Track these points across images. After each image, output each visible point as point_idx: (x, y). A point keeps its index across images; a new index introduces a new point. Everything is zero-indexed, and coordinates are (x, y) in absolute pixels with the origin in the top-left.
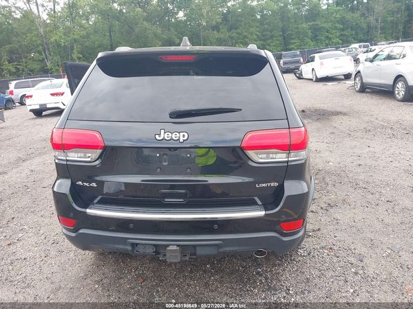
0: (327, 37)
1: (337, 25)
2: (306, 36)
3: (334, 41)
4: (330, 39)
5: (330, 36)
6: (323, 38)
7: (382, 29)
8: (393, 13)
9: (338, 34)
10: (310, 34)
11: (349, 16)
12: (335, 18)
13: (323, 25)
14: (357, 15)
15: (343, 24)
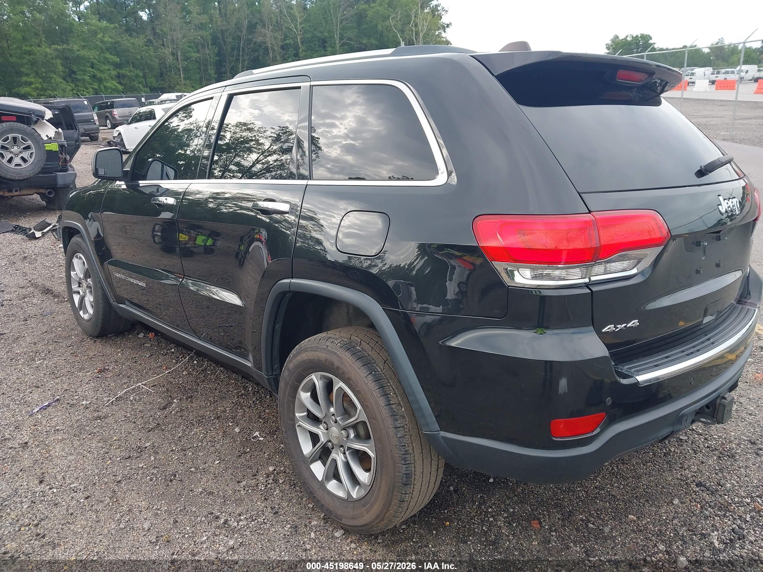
0: (94, 76)
1: (108, 55)
2: (52, 72)
3: (109, 85)
4: (100, 81)
5: (99, 75)
6: (87, 78)
7: (186, 70)
8: (197, 46)
9: (114, 73)
10: (61, 68)
11: (126, 41)
12: (102, 41)
13: (83, 53)
14: (139, 41)
15: (118, 55)
